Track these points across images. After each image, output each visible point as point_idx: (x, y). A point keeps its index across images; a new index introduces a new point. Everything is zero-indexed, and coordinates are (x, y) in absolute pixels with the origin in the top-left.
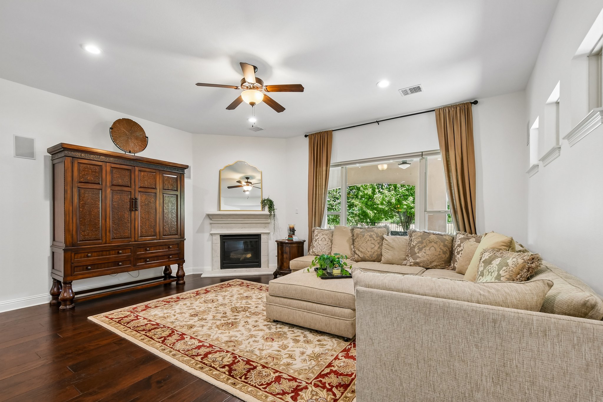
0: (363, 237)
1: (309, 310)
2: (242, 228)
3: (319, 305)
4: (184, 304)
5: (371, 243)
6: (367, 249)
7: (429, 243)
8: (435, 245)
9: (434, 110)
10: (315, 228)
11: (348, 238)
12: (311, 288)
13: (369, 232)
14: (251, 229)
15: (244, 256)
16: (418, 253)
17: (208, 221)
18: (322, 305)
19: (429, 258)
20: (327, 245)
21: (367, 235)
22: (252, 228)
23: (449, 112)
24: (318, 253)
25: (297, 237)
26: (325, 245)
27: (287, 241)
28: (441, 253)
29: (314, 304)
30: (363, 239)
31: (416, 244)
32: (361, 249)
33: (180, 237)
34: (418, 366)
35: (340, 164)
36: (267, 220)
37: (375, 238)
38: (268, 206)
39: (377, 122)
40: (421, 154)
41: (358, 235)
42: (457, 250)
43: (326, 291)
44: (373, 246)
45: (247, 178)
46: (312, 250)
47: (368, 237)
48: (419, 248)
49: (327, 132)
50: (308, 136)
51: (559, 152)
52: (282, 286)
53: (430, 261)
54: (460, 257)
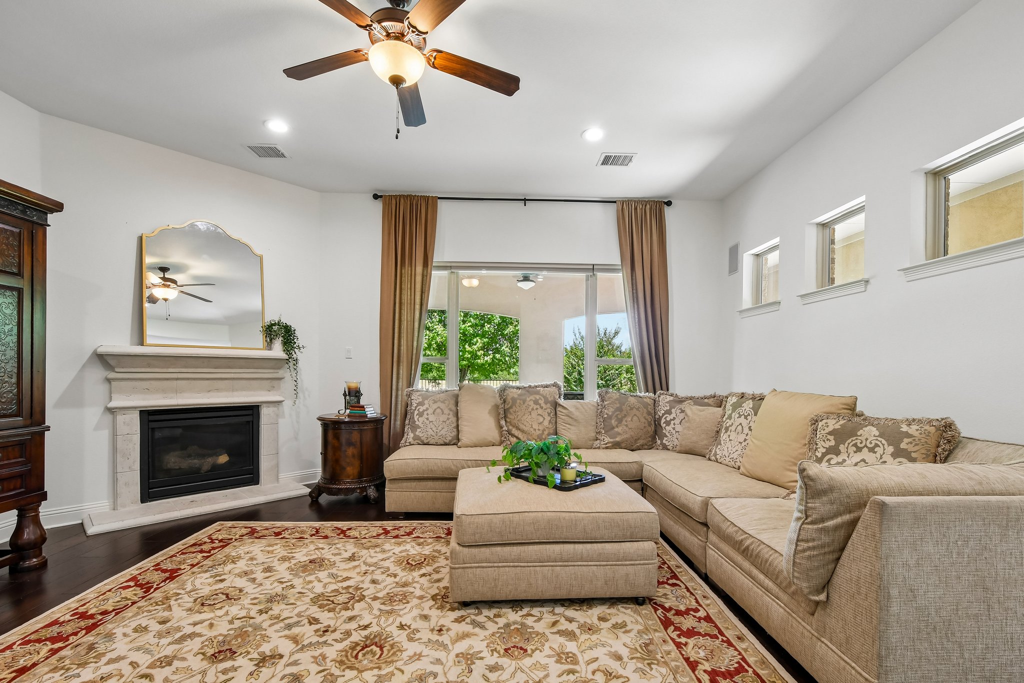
0: (524, 403)
1: (565, 560)
2: (209, 391)
3: (589, 546)
4: (136, 630)
5: (538, 415)
6: (532, 425)
7: (630, 410)
8: (637, 413)
9: (615, 202)
10: (411, 389)
11: (490, 408)
12: (568, 514)
13: (532, 395)
14: (235, 393)
15: (210, 461)
16: (617, 426)
17: (98, 373)
18: (595, 545)
19: (632, 433)
20: (448, 422)
21: (530, 400)
22: (237, 390)
23: (636, 209)
24: (429, 439)
25: (372, 409)
26: (443, 421)
27: (347, 420)
28: (646, 425)
29: (577, 546)
30: (524, 406)
31: (612, 412)
32: (522, 426)
33: (29, 422)
34: (990, 615)
35: (449, 264)
36: (276, 371)
37: (543, 405)
38: (281, 339)
39: (525, 200)
40: (592, 267)
41: (514, 400)
42: (665, 418)
43: (602, 514)
44: (541, 419)
45: (164, 269)
46: (415, 435)
47: (532, 403)
48: (618, 418)
49: (427, 199)
50: (381, 197)
51: (866, 287)
52: (496, 519)
53: (634, 438)
54: (672, 430)
